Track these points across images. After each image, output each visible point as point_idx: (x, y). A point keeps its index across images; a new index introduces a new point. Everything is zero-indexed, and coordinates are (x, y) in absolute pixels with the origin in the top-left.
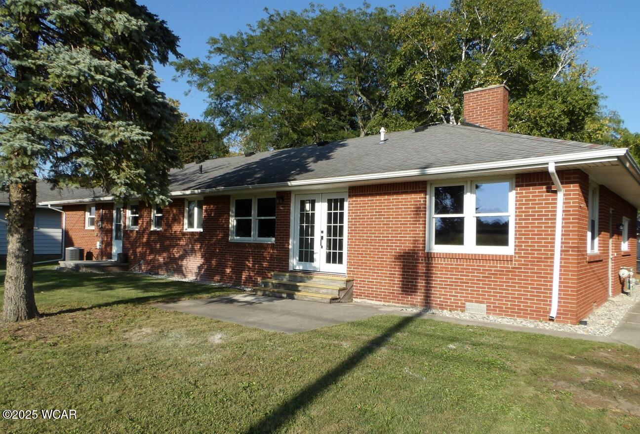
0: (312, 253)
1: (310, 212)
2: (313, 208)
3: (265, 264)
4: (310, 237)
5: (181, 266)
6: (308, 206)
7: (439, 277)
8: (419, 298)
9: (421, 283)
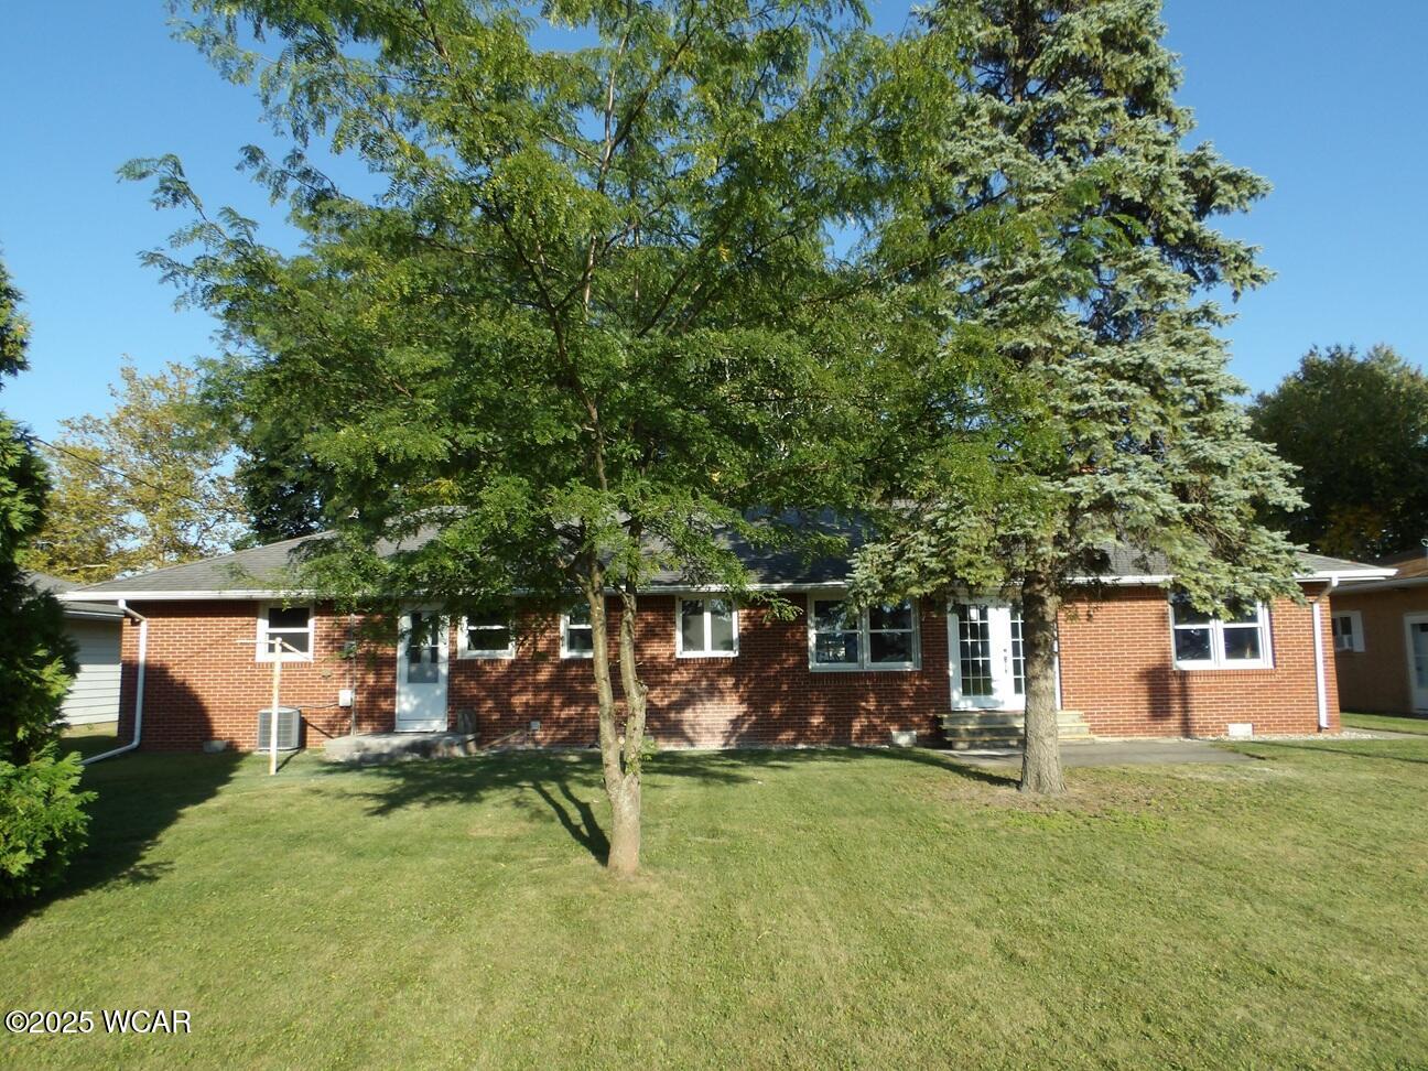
0: (988, 682)
1: (979, 622)
2: (983, 615)
3: (905, 703)
4: (980, 659)
5: (679, 723)
6: (974, 614)
7: (1197, 699)
8: (1174, 723)
9: (1176, 707)
